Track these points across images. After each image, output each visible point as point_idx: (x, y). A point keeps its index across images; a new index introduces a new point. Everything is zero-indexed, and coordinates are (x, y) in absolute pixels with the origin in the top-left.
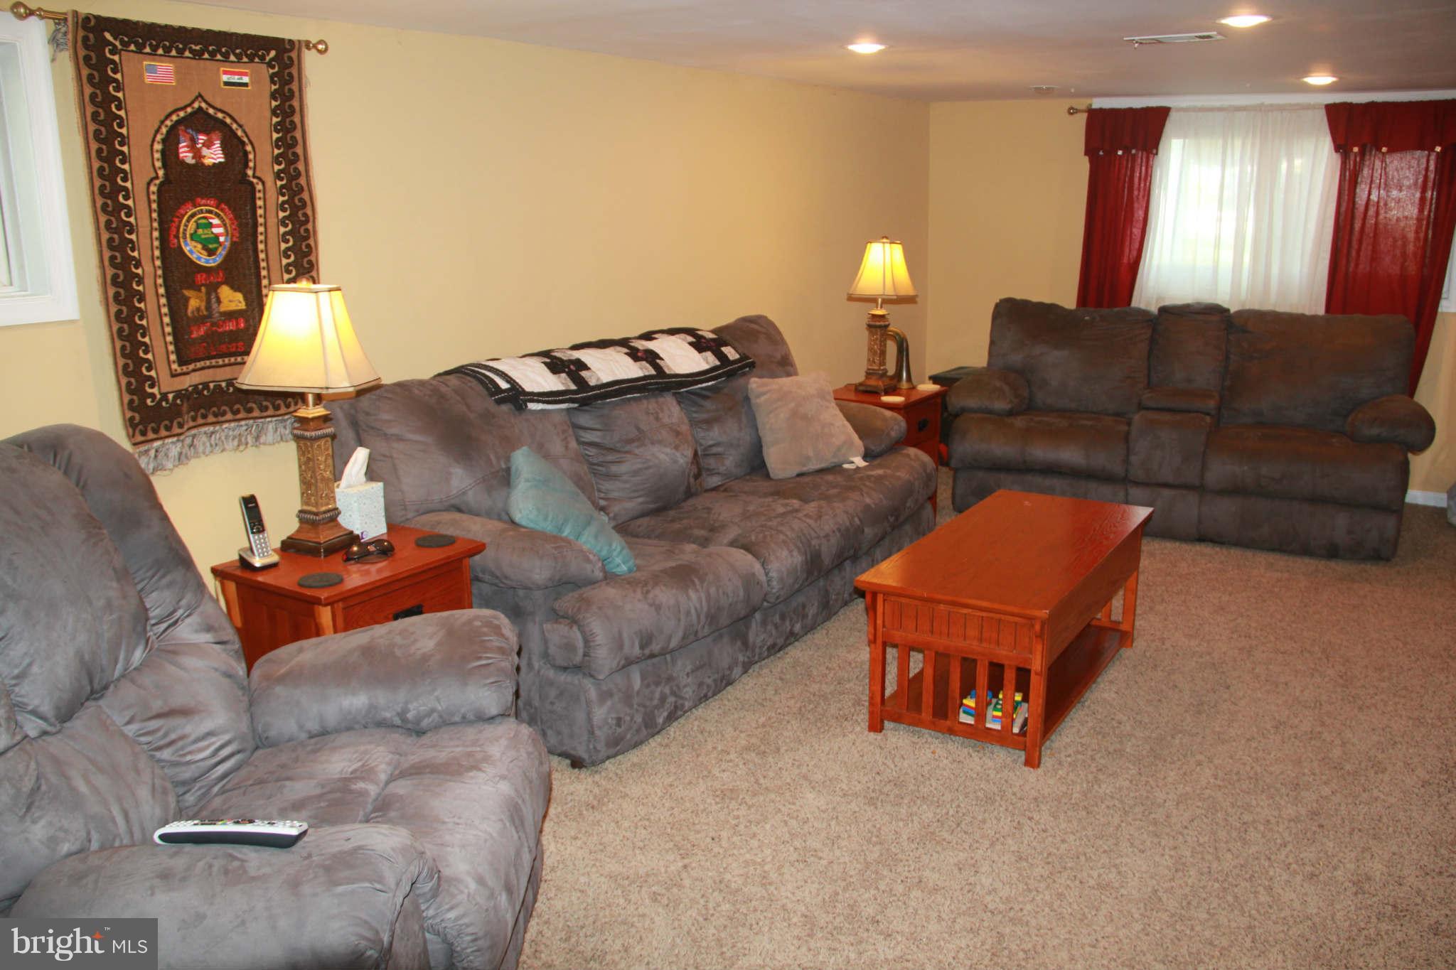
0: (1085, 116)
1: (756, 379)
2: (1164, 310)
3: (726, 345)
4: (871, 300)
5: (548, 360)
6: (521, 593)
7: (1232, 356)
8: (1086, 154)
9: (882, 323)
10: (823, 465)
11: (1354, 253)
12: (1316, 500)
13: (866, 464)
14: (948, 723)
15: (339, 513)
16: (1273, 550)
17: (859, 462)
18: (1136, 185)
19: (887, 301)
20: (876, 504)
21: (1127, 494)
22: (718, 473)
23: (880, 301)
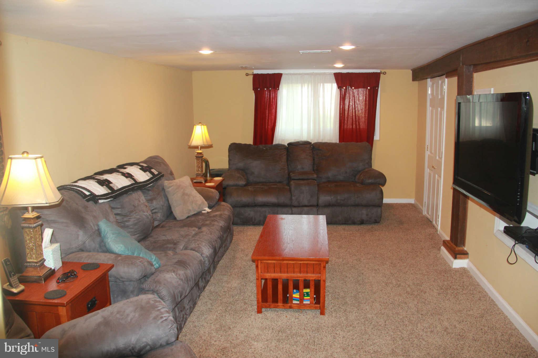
0: (252, 76)
1: (167, 181)
2: (290, 144)
3: (152, 168)
4: (196, 147)
5: (97, 181)
6: (127, 283)
7: (316, 159)
8: (253, 89)
9: (201, 156)
10: (195, 212)
11: (346, 122)
12: (357, 205)
13: (211, 210)
14: (289, 305)
15: (45, 260)
16: (343, 224)
17: (208, 210)
18: (272, 101)
19: (202, 147)
20: (224, 226)
21: (292, 211)
22: (157, 220)
23: (199, 147)
